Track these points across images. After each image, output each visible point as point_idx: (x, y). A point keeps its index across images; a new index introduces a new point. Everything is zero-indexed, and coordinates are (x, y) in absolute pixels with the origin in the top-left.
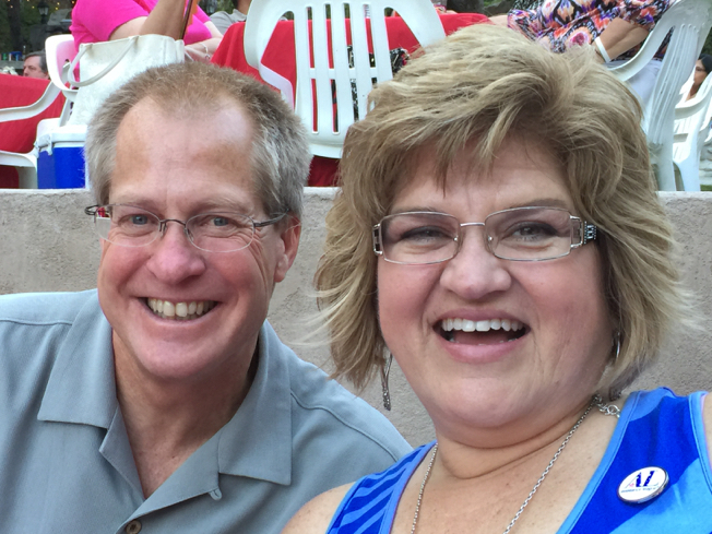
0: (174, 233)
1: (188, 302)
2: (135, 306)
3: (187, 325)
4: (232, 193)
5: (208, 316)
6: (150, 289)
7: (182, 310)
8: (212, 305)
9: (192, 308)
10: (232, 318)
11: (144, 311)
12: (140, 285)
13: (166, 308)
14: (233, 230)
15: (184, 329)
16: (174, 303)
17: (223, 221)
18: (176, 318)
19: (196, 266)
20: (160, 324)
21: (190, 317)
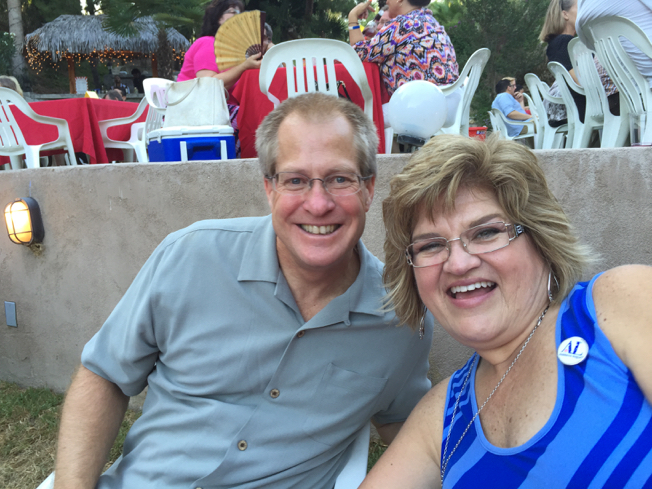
0: (317, 187)
1: (326, 225)
2: (295, 228)
3: (327, 237)
4: (347, 163)
5: (336, 232)
6: (305, 219)
7: (323, 230)
8: (338, 226)
9: (328, 228)
10: (349, 232)
11: (301, 231)
12: (299, 217)
13: (315, 229)
14: (348, 184)
15: (325, 240)
16: (319, 226)
17: (343, 179)
18: (320, 234)
19: (331, 205)
20: (311, 237)
21: (327, 234)
